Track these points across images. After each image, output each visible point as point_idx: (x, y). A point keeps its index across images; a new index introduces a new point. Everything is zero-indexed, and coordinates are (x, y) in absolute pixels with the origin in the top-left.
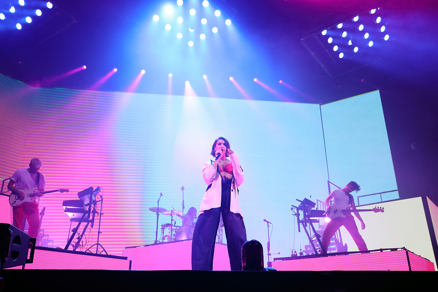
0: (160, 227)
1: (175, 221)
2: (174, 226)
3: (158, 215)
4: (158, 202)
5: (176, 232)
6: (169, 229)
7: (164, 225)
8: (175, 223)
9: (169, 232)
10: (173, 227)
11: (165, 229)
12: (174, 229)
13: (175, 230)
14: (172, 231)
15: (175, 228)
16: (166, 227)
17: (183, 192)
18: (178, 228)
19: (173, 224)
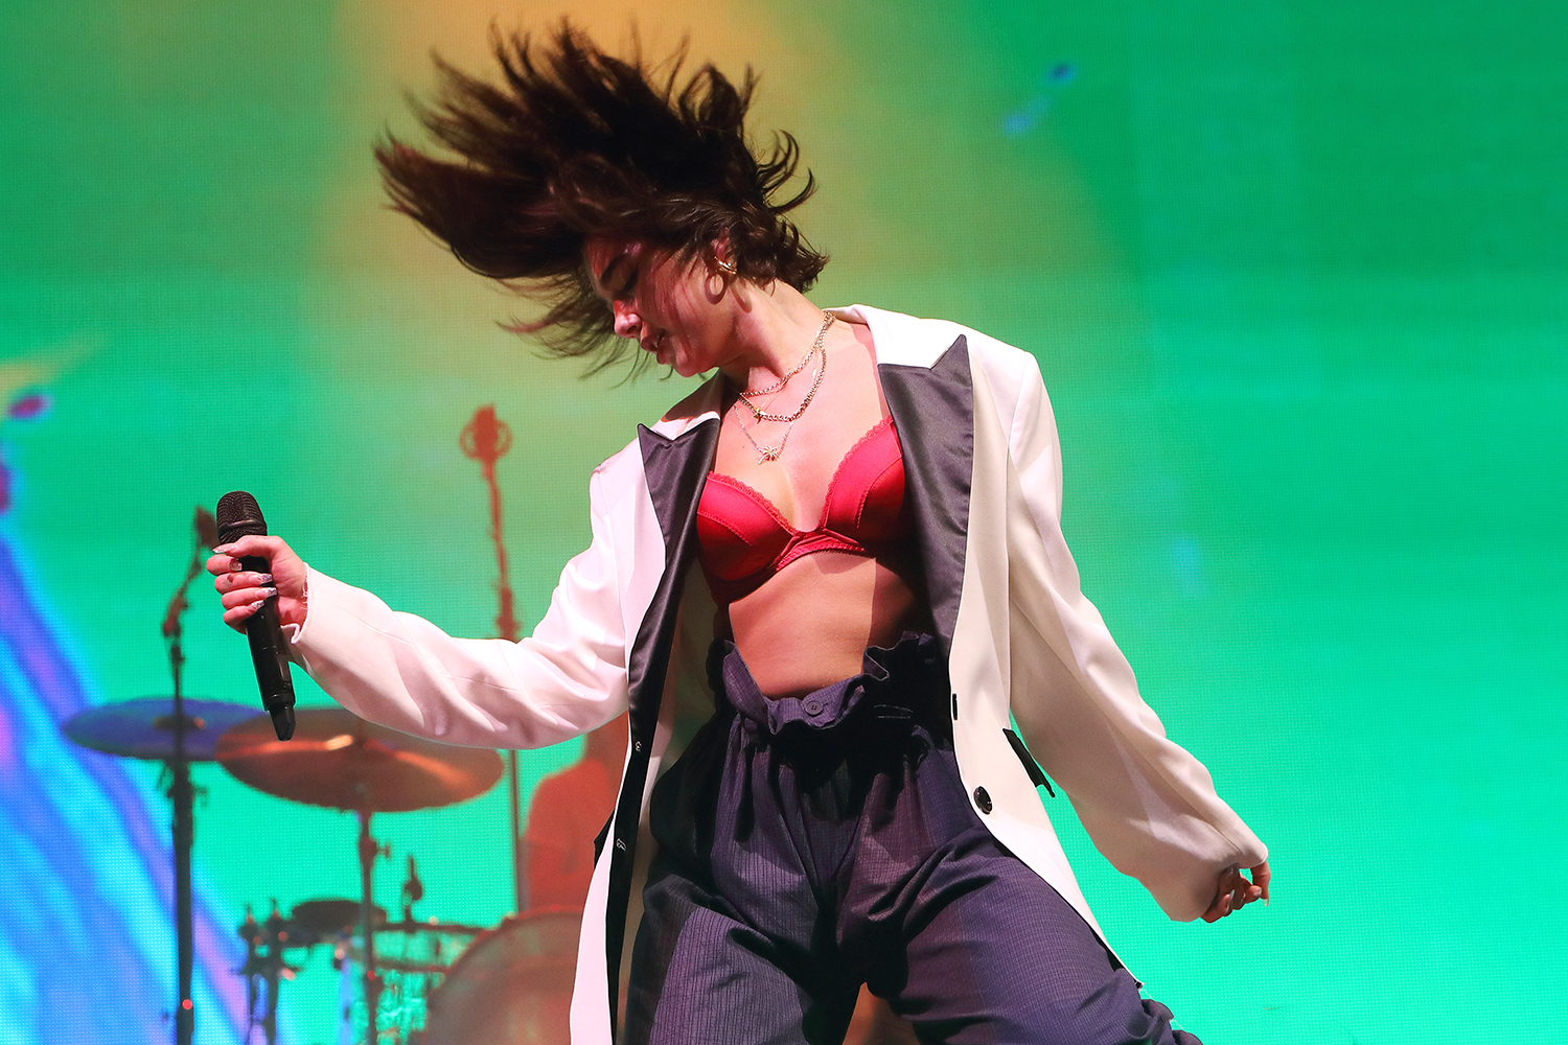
0: (218, 956)
1: (412, 863)
2: (392, 928)
3: (182, 795)
4: (172, 628)
5: (432, 996)
6: (337, 964)
7: (275, 923)
8: (414, 889)
9: (347, 1013)
10: (389, 945)
11: (295, 969)
12: (405, 966)
13: (416, 981)
14: (373, 988)
15: (417, 947)
16: (296, 942)
17: (490, 476)
18: (453, 949)
19: (389, 896)
